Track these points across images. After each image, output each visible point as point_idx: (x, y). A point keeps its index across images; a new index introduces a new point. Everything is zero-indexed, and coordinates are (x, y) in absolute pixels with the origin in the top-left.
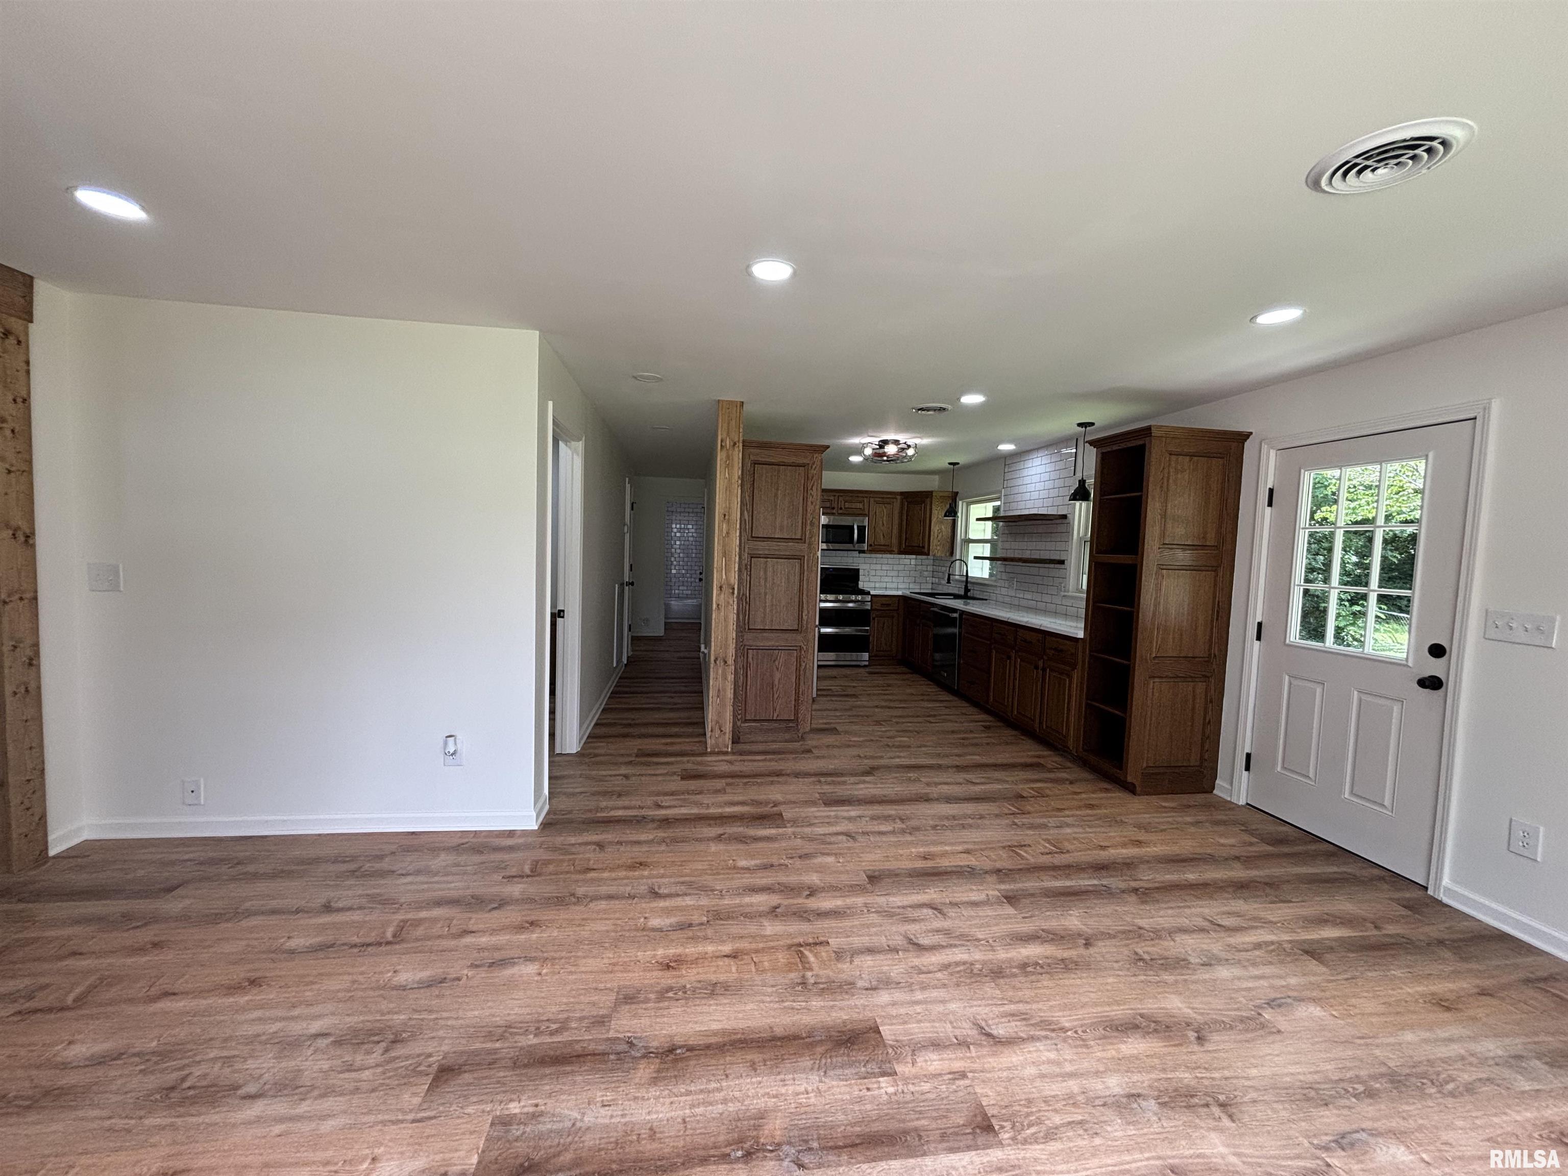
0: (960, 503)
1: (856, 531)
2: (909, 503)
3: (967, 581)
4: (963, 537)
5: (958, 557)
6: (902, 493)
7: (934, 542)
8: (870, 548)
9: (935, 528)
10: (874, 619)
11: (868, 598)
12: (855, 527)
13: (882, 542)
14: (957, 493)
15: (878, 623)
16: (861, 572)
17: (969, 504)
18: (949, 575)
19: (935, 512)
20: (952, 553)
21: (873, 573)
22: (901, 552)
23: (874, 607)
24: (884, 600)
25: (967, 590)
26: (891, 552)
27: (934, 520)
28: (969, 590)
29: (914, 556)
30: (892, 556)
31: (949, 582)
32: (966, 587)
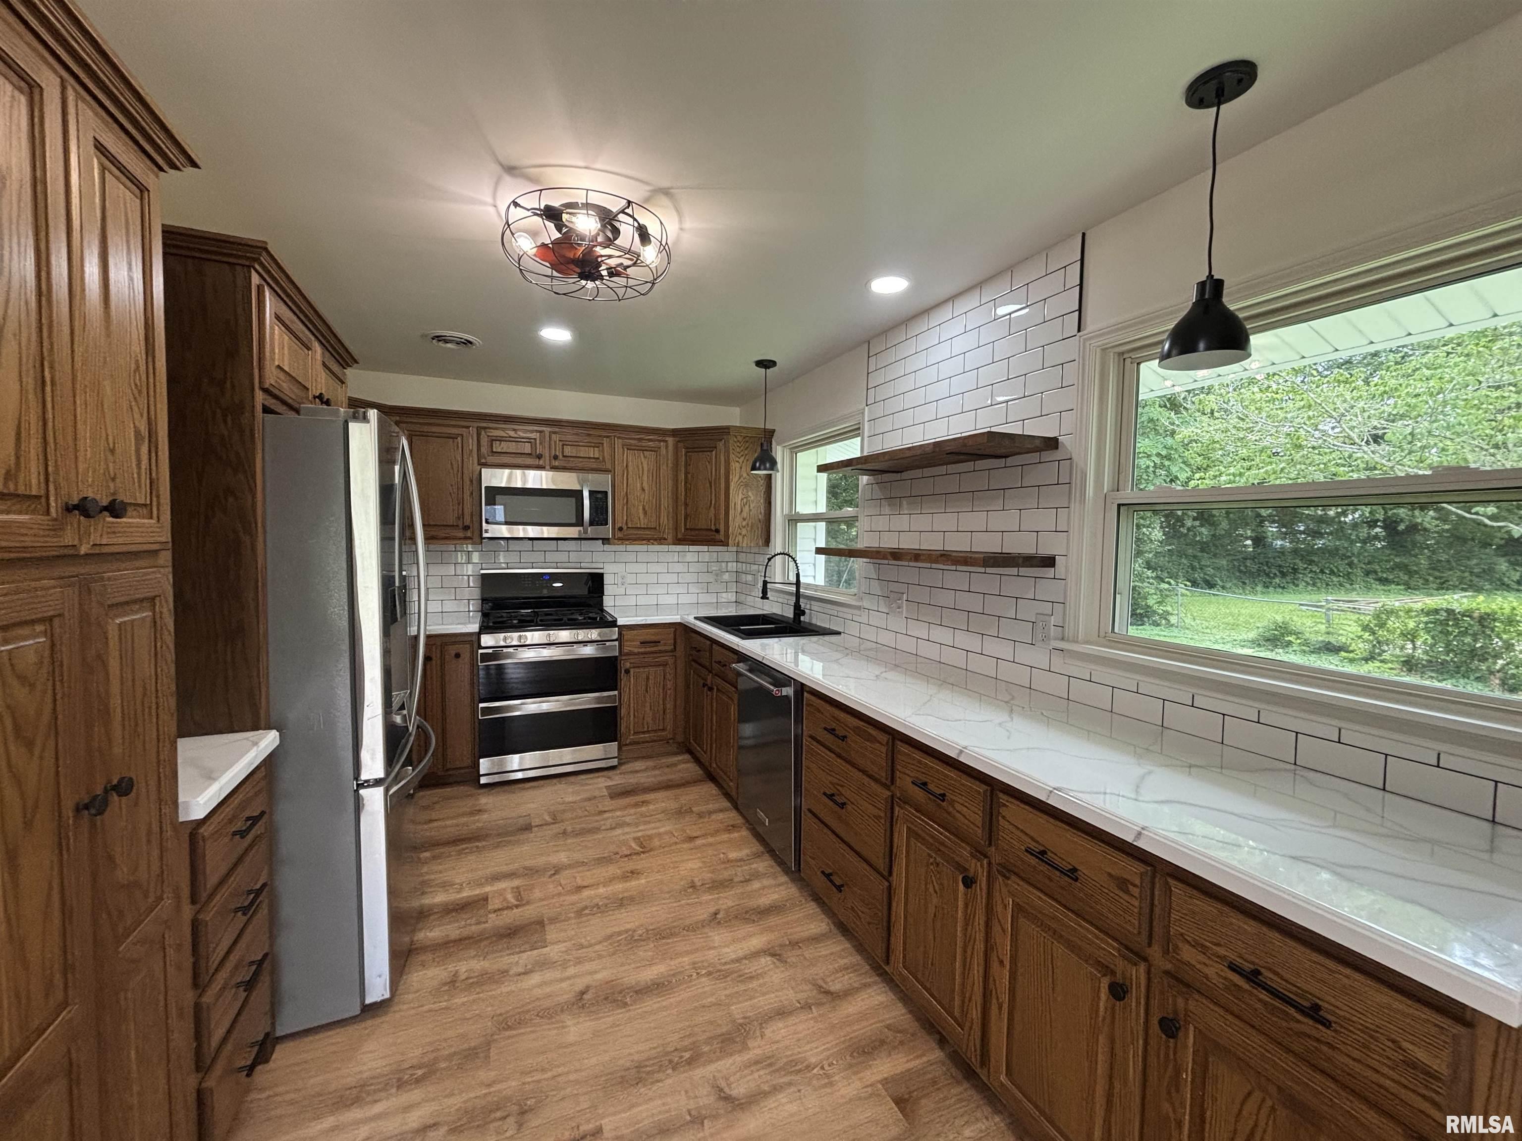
0: (779, 449)
1: (587, 502)
2: (689, 450)
3: (798, 595)
4: (786, 511)
5: (778, 550)
6: (675, 432)
7: (736, 522)
8: (619, 535)
9: (736, 497)
10: (627, 671)
11: (614, 633)
12: (586, 494)
13: (643, 523)
14: (772, 432)
15: (636, 678)
16: (607, 580)
17: (795, 450)
18: (765, 583)
19: (735, 466)
20: (767, 542)
21: (631, 579)
22: (678, 541)
23: (626, 649)
24: (649, 635)
25: (799, 611)
26: (661, 541)
27: (734, 480)
28: (803, 613)
29: (705, 548)
30: (665, 548)
31: (764, 596)
32: (797, 606)
